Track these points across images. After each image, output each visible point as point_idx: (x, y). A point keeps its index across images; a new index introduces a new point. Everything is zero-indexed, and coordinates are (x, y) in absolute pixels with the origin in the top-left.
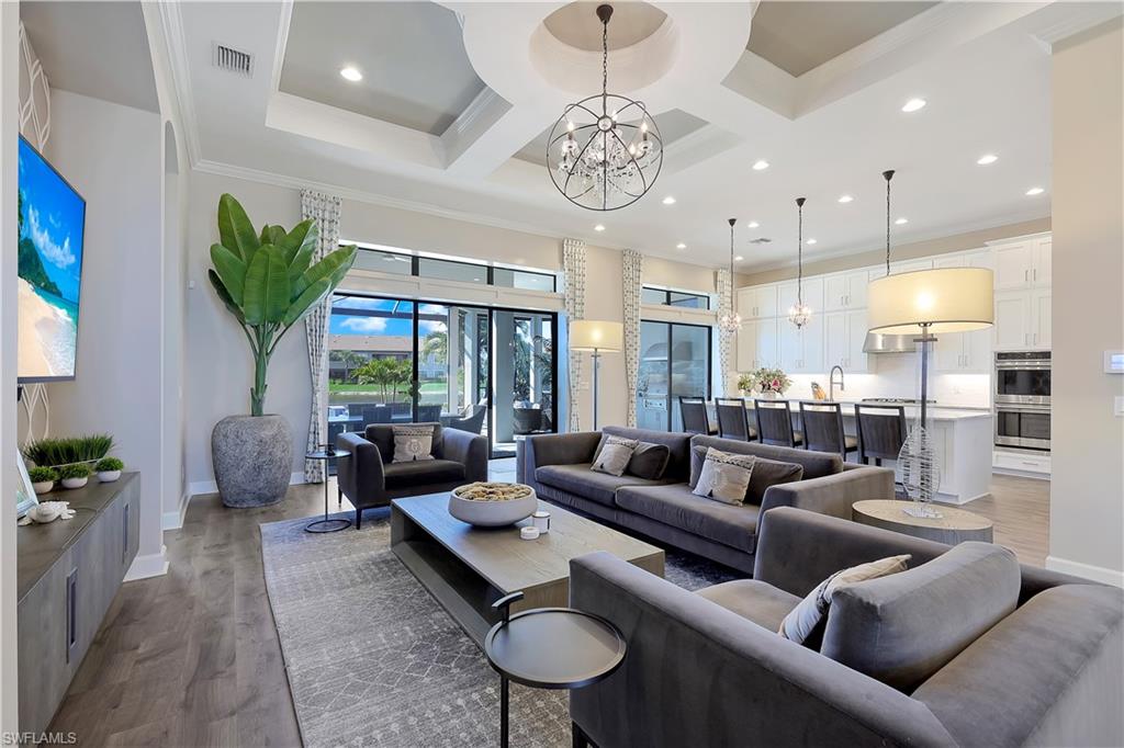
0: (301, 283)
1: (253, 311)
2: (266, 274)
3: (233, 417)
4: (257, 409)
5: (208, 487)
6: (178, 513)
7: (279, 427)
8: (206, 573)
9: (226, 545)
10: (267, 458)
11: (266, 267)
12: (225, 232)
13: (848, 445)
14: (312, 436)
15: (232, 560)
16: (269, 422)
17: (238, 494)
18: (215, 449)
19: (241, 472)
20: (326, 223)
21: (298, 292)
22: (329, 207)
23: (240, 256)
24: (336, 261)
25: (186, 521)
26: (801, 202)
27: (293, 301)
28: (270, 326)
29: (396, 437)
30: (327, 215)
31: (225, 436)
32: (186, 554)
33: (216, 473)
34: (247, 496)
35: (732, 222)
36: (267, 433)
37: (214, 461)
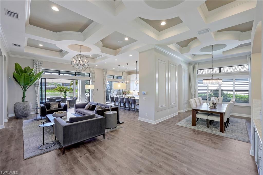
0: (32, 78)
1: (22, 84)
2: (25, 78)
3: (18, 102)
4: (23, 101)
5: (13, 115)
6: (7, 120)
7: (28, 104)
8: (12, 128)
9: (16, 124)
10: (25, 109)
11: (25, 77)
12: (16, 69)
13: (136, 104)
14: (36, 105)
15: (17, 126)
16: (26, 103)
17: (19, 116)
18: (14, 108)
19: (20, 112)
20: (39, 66)
21: (32, 80)
22: (40, 63)
23: (19, 74)
24: (40, 74)
25: (8, 121)
26: (127, 64)
27: (31, 81)
28: (26, 86)
29: (51, 105)
30: (39, 64)
31: (17, 106)
32: (8, 125)
33: (15, 112)
34: (21, 116)
35: (119, 66)
36: (25, 105)
37: (14, 110)
